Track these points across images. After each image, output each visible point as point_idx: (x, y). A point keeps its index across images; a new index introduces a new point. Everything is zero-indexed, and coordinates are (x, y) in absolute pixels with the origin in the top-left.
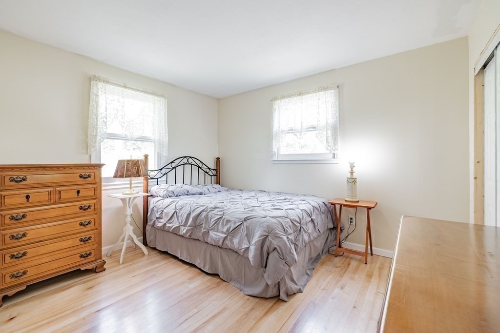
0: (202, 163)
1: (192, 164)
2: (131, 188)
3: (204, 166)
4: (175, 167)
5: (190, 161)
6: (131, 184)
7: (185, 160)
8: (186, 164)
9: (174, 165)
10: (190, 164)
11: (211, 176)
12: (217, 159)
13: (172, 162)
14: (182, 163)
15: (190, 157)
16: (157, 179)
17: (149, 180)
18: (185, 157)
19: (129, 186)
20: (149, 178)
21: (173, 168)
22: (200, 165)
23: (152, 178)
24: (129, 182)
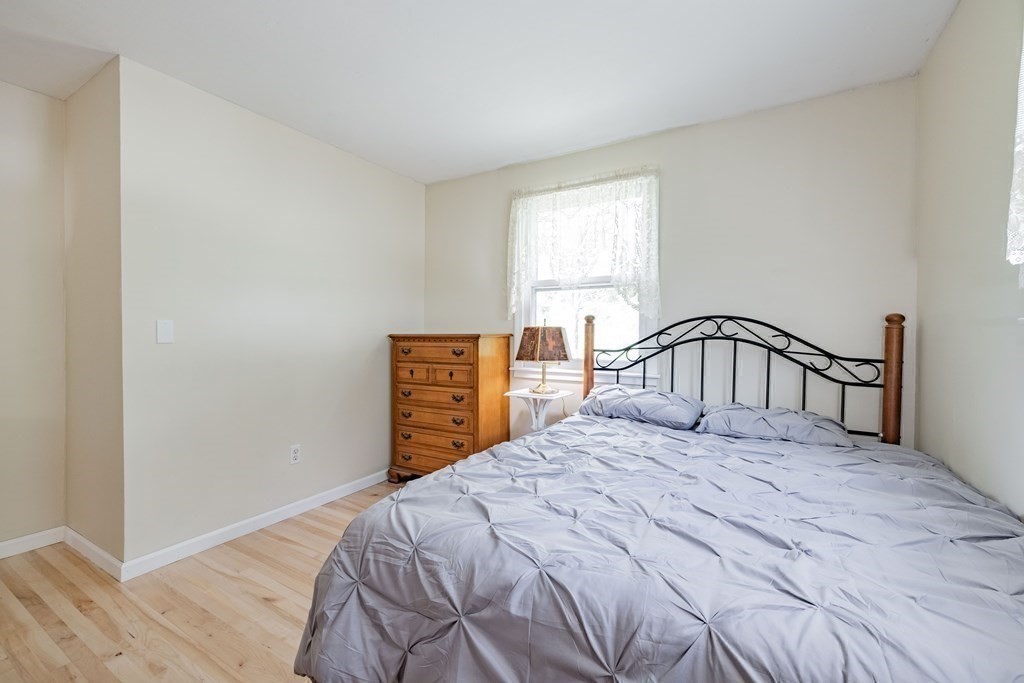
0: (787, 335)
1: (736, 340)
2: (543, 380)
3: (796, 346)
4: (671, 346)
5: (729, 328)
6: (544, 373)
7: (709, 328)
8: (711, 337)
9: (665, 340)
10: (728, 338)
11: (844, 384)
12: (889, 319)
13: (660, 333)
14: (695, 334)
15: (730, 318)
16: (618, 370)
17: (595, 372)
18: (708, 318)
19: (540, 377)
20: (596, 366)
21: (664, 348)
22: (780, 343)
23: (604, 369)
24: (541, 370)
